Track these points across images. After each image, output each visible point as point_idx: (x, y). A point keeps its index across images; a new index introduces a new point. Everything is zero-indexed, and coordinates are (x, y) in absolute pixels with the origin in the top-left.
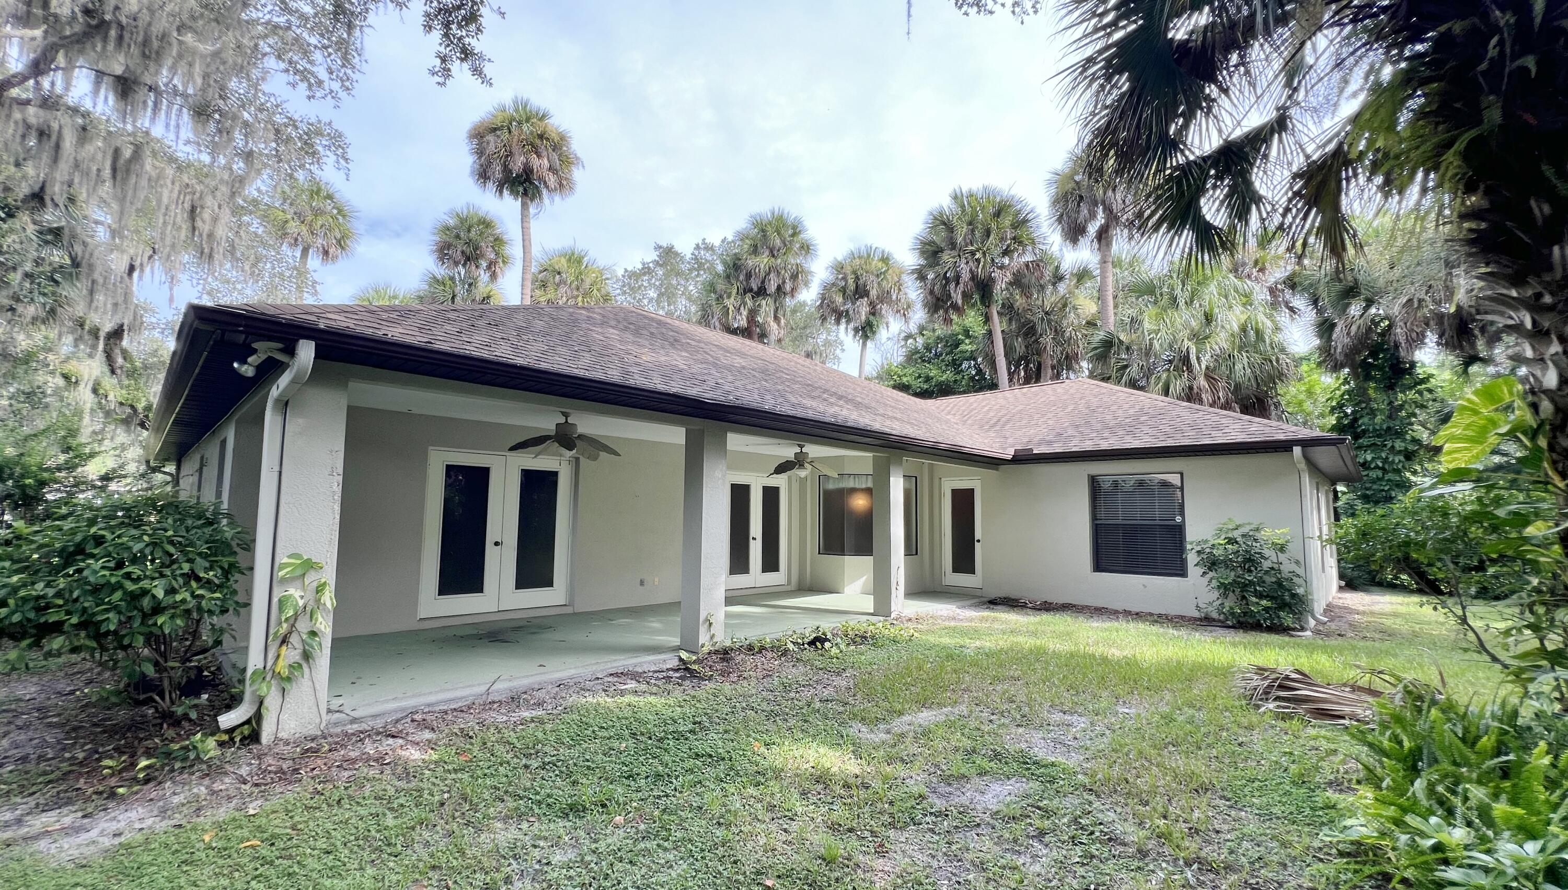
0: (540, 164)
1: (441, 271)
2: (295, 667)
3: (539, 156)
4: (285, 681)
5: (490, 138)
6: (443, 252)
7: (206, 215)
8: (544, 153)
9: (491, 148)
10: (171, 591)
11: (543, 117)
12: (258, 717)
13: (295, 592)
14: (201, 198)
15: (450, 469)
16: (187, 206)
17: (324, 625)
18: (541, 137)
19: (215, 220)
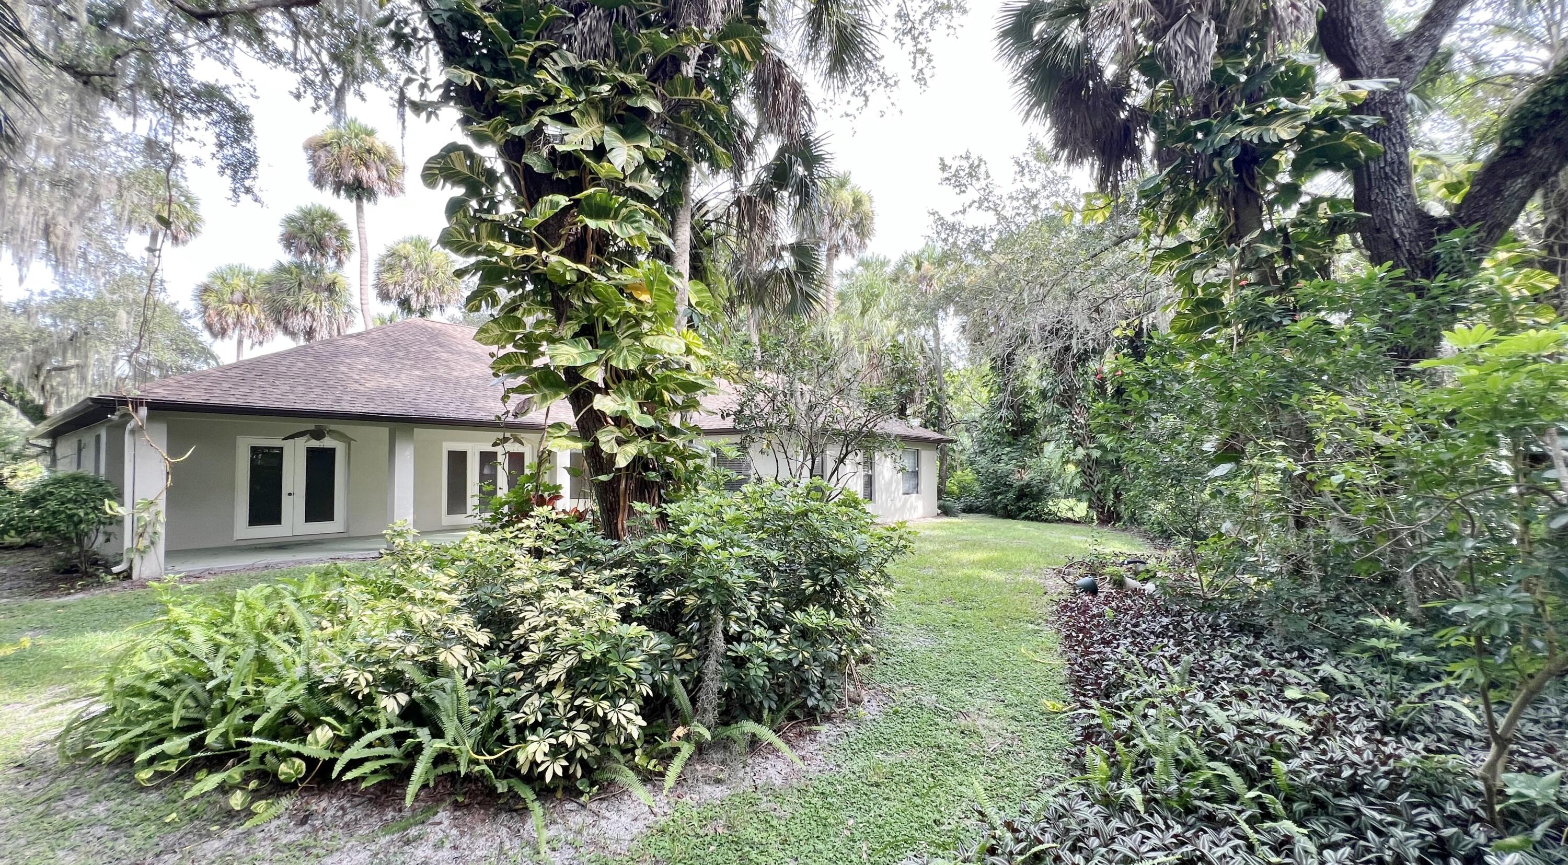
0: (369, 176)
1: (286, 258)
2: (147, 547)
3: (368, 168)
4: (142, 552)
5: (322, 153)
6: (289, 241)
7: (59, 230)
8: (373, 166)
9: (323, 162)
10: (87, 514)
11: (370, 133)
12: (131, 568)
13: (145, 515)
14: (53, 218)
15: (254, 450)
16: (41, 226)
17: (161, 529)
18: (369, 151)
19: (67, 235)
